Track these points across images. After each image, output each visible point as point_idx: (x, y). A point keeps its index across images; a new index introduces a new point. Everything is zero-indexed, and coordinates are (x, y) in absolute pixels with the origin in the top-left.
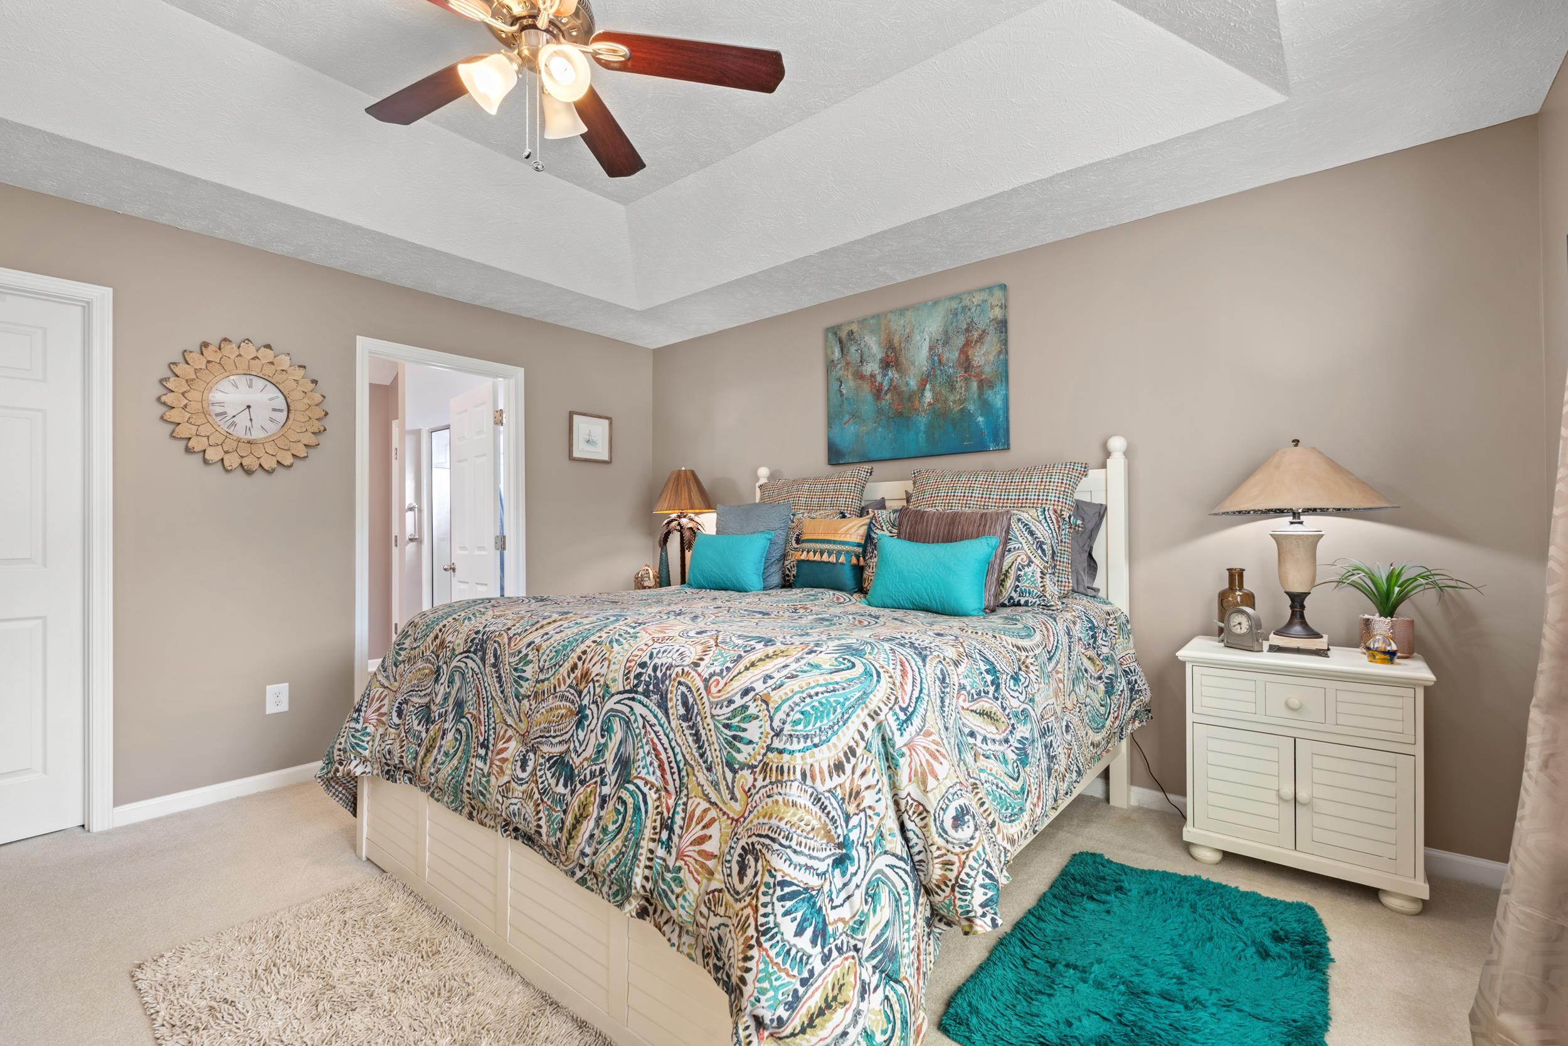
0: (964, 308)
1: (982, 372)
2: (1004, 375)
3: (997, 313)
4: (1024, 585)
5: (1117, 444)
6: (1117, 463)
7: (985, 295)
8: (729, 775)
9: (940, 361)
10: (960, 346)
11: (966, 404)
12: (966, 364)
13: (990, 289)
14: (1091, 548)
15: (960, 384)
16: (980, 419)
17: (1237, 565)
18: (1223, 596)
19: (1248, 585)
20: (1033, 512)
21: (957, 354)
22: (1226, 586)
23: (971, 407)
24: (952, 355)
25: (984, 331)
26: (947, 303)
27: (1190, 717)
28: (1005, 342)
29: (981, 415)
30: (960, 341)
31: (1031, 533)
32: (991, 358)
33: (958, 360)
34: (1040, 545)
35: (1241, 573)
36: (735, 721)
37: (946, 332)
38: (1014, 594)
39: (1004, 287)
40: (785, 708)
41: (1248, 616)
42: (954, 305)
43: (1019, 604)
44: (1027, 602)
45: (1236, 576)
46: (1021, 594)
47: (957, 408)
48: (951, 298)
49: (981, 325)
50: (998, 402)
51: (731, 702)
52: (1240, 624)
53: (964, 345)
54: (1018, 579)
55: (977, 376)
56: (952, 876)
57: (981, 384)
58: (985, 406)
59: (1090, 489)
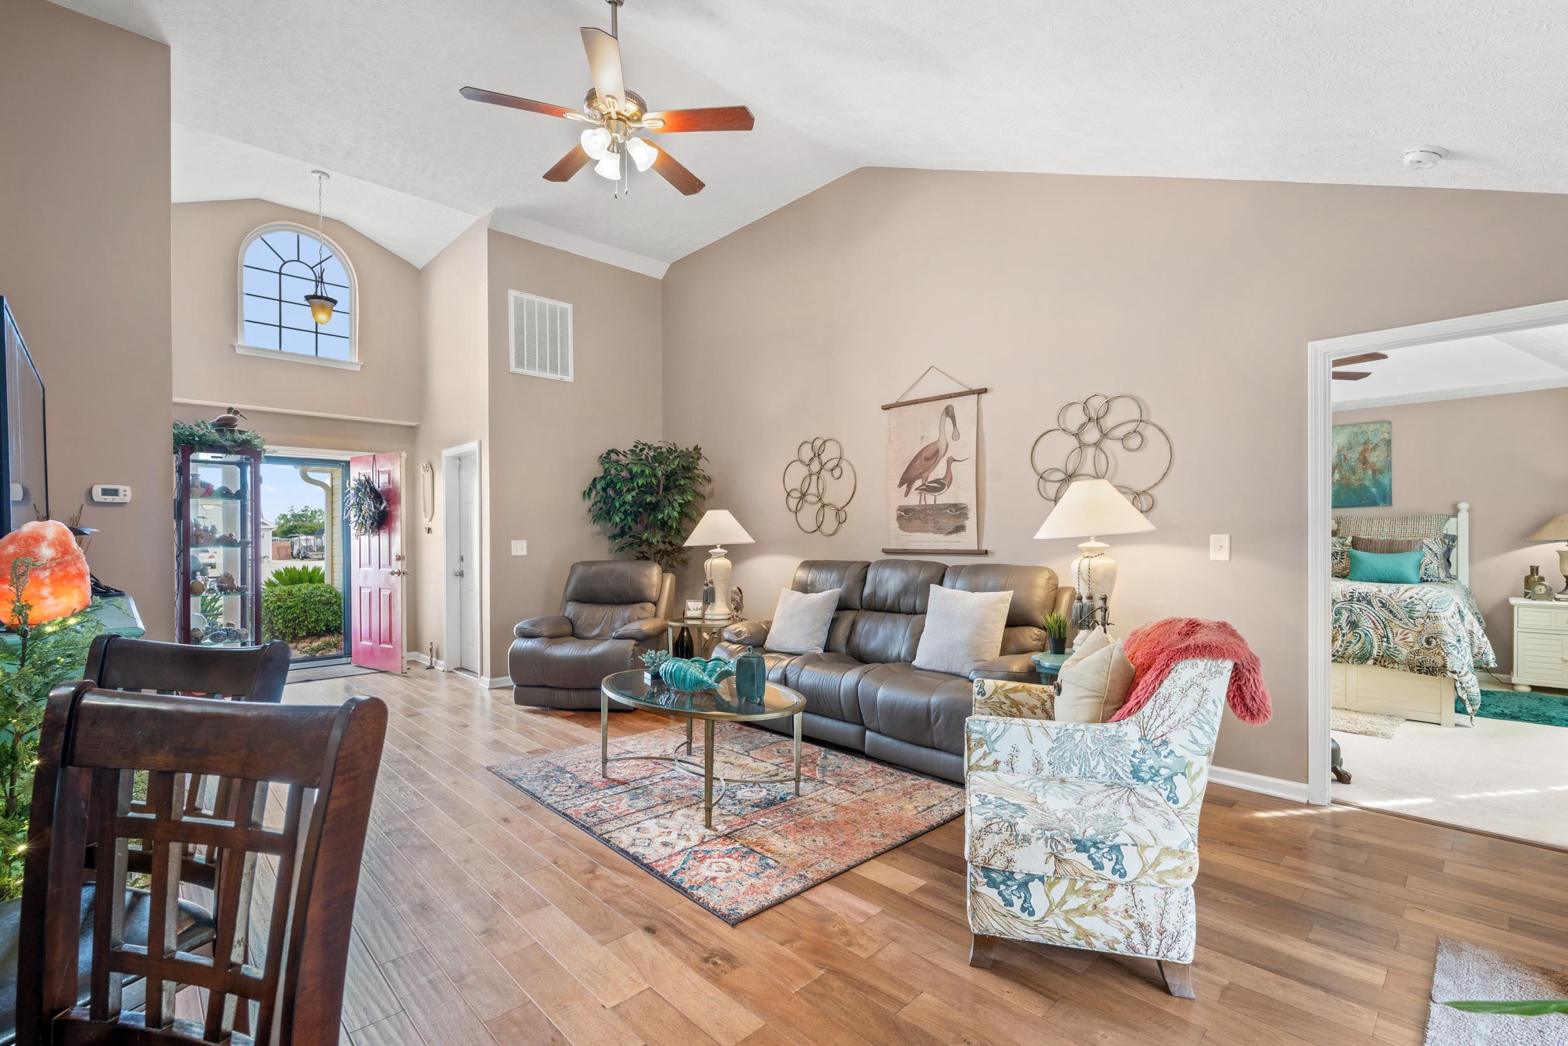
0: (1363, 432)
1: (1375, 466)
2: (1389, 468)
3: (1386, 436)
4: (1430, 572)
5: (1464, 506)
6: (1463, 516)
7: (1378, 426)
8: (1412, 621)
9: (1345, 459)
10: (1360, 451)
11: (1364, 481)
12: (1364, 461)
13: (1381, 422)
14: (1449, 556)
15: (1359, 471)
16: (1373, 490)
17: (1536, 565)
18: (1527, 579)
19: (1541, 573)
20: (1429, 539)
21: (1357, 456)
22: (1529, 573)
23: (1368, 484)
24: (1354, 456)
25: (1376, 445)
26: (1351, 429)
27: (1516, 629)
28: (1390, 451)
29: (1374, 487)
30: (1361, 449)
31: (1430, 549)
32: (1382, 459)
33: (1359, 458)
34: (1436, 555)
35: (1537, 568)
36: (1410, 606)
37: (1350, 444)
38: (1424, 577)
39: (1389, 423)
40: (1430, 601)
41: (1545, 586)
42: (1356, 429)
43: (1427, 581)
44: (1431, 581)
45: (1534, 570)
46: (1429, 576)
47: (1357, 483)
48: (1354, 425)
49: (1375, 442)
50: (1386, 481)
51: (1405, 601)
52: (1540, 589)
53: (1363, 451)
54: (1426, 569)
55: (1371, 467)
56: (1482, 651)
57: (1374, 472)
58: (1377, 484)
59: (1450, 528)
